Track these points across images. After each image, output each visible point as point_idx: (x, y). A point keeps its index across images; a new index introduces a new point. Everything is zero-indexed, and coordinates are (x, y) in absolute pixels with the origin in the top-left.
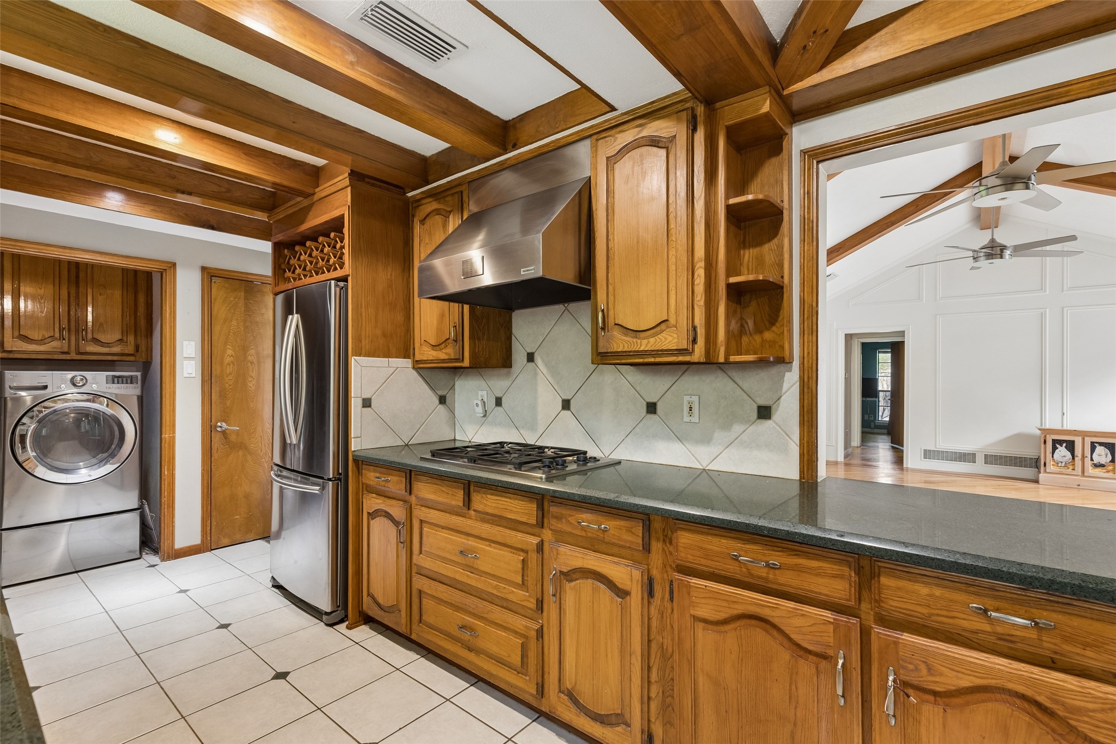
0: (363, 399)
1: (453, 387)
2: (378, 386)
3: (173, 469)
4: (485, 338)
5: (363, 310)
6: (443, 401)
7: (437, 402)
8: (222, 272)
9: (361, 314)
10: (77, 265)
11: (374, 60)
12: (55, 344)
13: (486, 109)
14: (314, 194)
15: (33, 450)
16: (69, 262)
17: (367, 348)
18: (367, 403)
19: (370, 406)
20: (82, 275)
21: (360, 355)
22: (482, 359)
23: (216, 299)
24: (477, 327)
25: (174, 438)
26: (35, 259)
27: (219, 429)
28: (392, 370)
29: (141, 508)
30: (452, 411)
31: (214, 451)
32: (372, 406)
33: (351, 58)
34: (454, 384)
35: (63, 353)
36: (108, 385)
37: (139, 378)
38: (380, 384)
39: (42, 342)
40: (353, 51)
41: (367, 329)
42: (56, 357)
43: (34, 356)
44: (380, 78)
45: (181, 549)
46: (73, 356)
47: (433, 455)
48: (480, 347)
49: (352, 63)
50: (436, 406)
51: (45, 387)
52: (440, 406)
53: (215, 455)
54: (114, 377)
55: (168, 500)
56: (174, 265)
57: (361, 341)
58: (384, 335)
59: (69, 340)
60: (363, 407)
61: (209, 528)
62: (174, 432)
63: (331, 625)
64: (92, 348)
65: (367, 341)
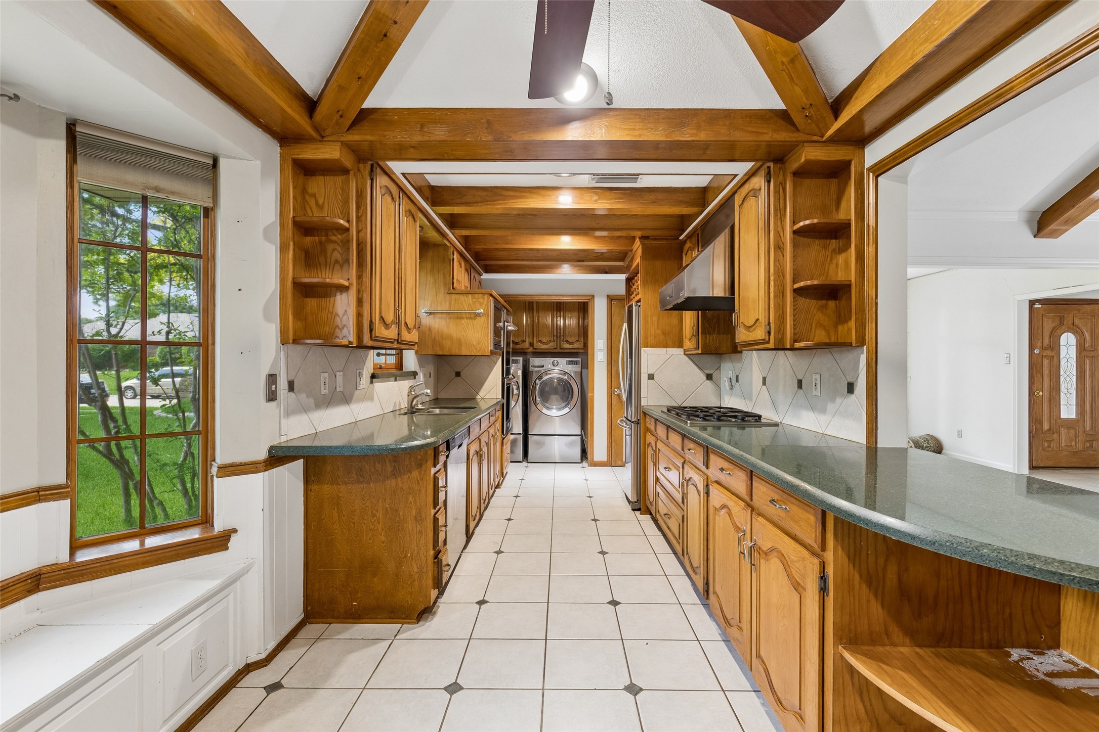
0: (649, 374)
1: (719, 368)
2: (659, 367)
3: (593, 414)
4: (716, 332)
5: (649, 319)
6: (710, 378)
7: (705, 378)
8: (617, 297)
9: (648, 322)
10: (560, 303)
11: (608, 193)
12: (551, 344)
13: (686, 186)
14: (632, 250)
15: (539, 398)
16: (557, 302)
17: (652, 341)
18: (651, 377)
19: (653, 379)
20: (562, 306)
21: (647, 347)
22: (713, 348)
23: (614, 314)
24: (708, 325)
25: (593, 396)
26: (545, 303)
27: (616, 393)
28: (669, 356)
29: (581, 435)
30: (718, 386)
31: (613, 406)
32: (655, 379)
33: (596, 198)
34: (720, 366)
35: (555, 349)
36: (567, 366)
37: (580, 361)
38: (661, 365)
39: (547, 343)
40: (596, 194)
41: (652, 330)
42: (552, 351)
43: (544, 351)
44: (611, 201)
45: (597, 462)
46: (558, 350)
47: (668, 411)
48: (711, 339)
49: (596, 201)
50: (704, 381)
51: (543, 366)
52: (708, 381)
53: (614, 409)
54: (570, 361)
55: (591, 431)
56: (593, 296)
57: (647, 339)
58: (664, 333)
59: (557, 342)
60: (649, 379)
61: (610, 453)
62: (593, 393)
63: (633, 510)
64: (566, 346)
65: (652, 338)
